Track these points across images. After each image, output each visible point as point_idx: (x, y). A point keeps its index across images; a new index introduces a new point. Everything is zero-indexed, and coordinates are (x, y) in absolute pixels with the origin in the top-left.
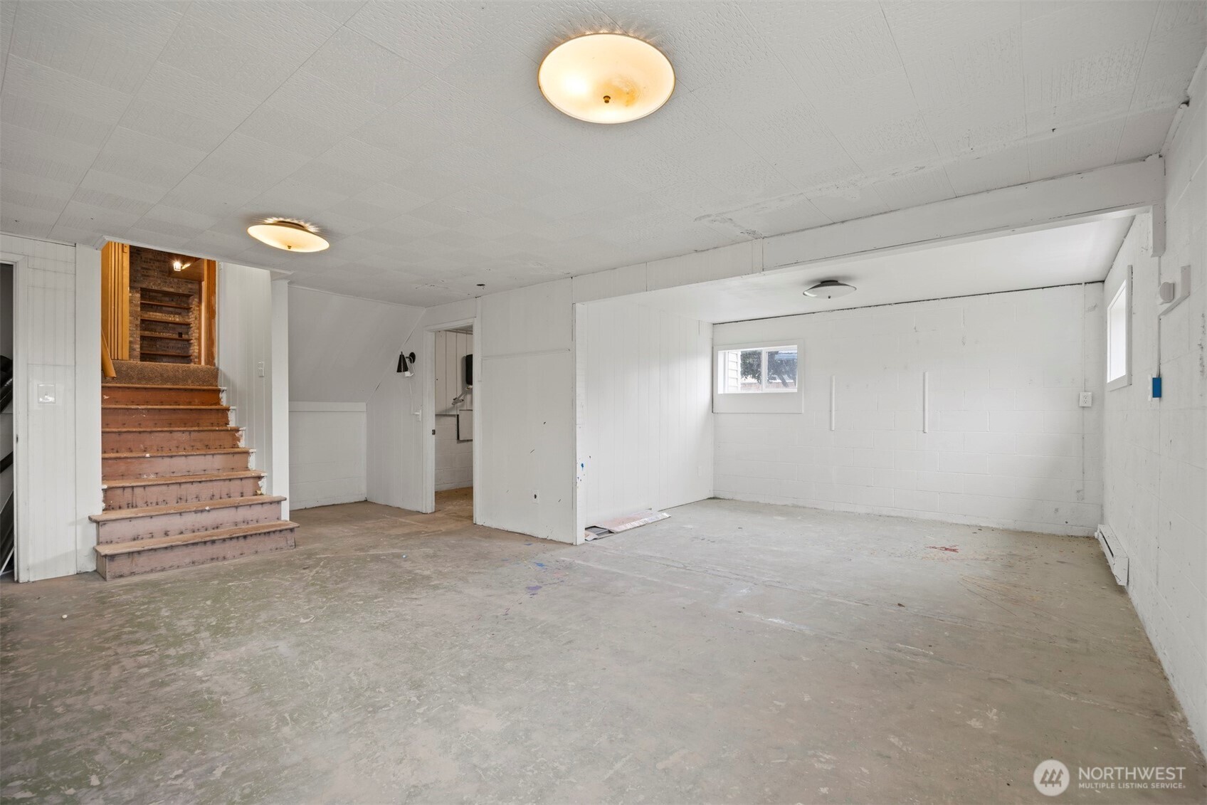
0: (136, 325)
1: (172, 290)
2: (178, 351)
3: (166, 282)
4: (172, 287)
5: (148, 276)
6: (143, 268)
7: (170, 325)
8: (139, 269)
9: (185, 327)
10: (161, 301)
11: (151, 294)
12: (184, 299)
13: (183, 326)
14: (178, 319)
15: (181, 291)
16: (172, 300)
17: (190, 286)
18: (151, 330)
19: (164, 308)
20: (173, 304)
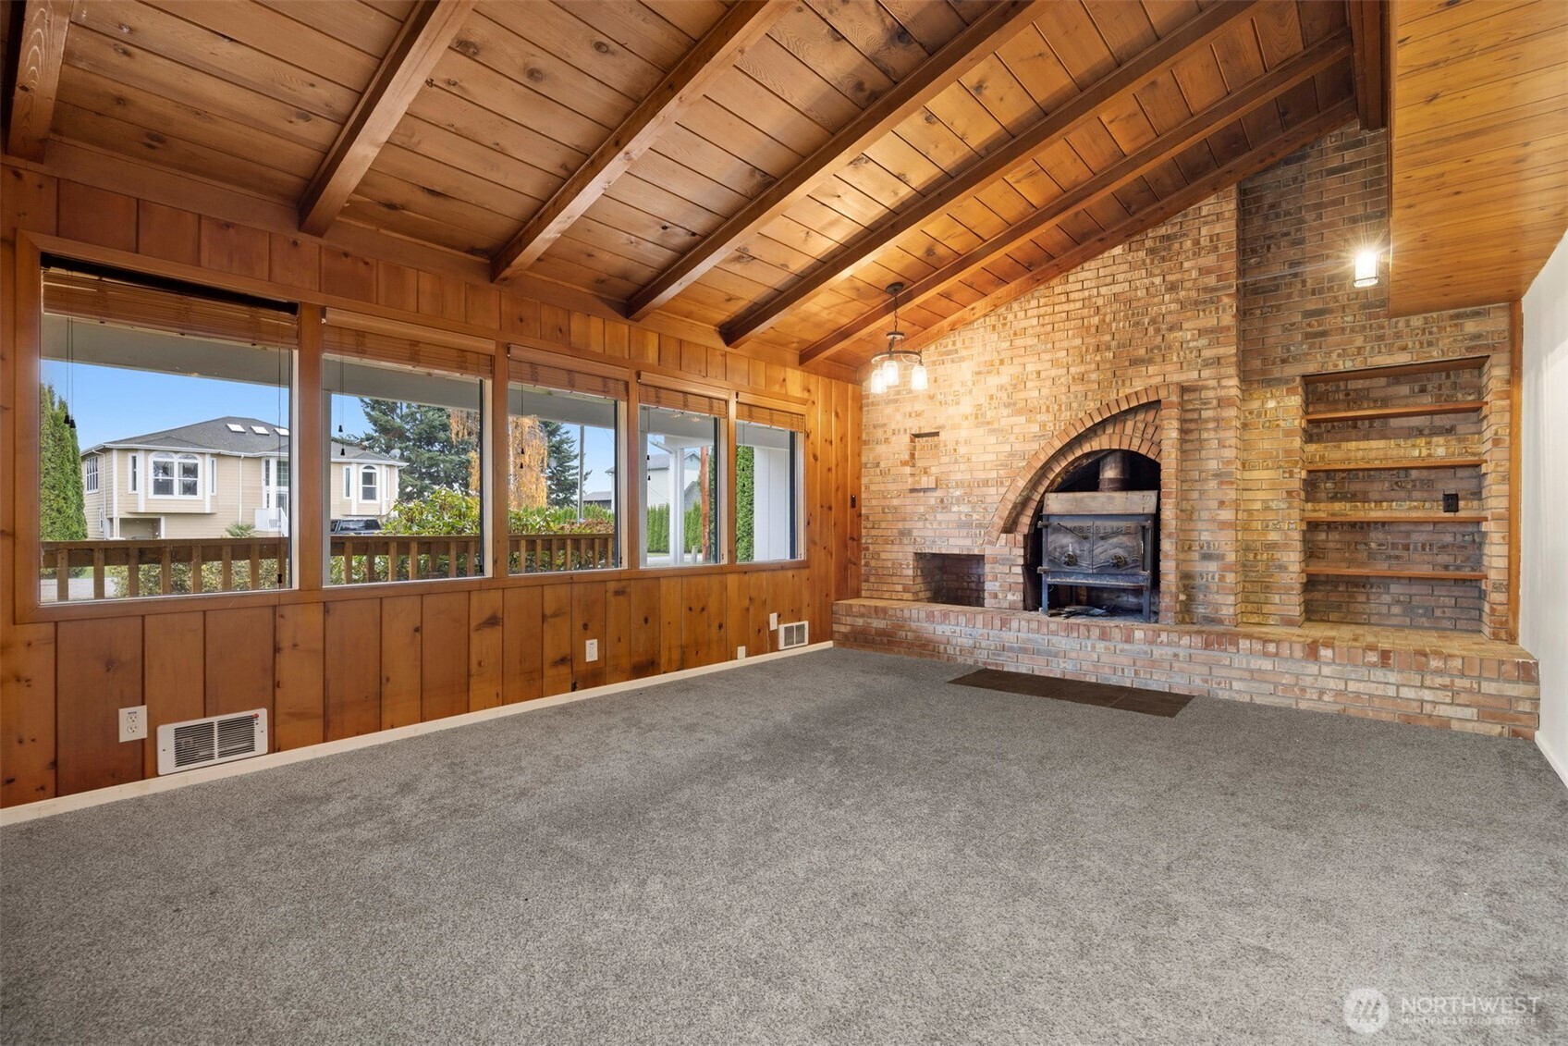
0: (1289, 493)
1: (1402, 359)
2: (1444, 558)
3: (1381, 338)
4: (1404, 348)
5: (1324, 334)
6: (1308, 314)
7: (1414, 474)
8: (1298, 318)
9: (1466, 473)
10: (1385, 402)
11: (1353, 385)
12: (1466, 376)
13: (1460, 473)
14: (1440, 450)
15: (1436, 355)
16: (1423, 390)
17: (1471, 327)
18: (1353, 498)
19: (1394, 422)
20: (1426, 402)
